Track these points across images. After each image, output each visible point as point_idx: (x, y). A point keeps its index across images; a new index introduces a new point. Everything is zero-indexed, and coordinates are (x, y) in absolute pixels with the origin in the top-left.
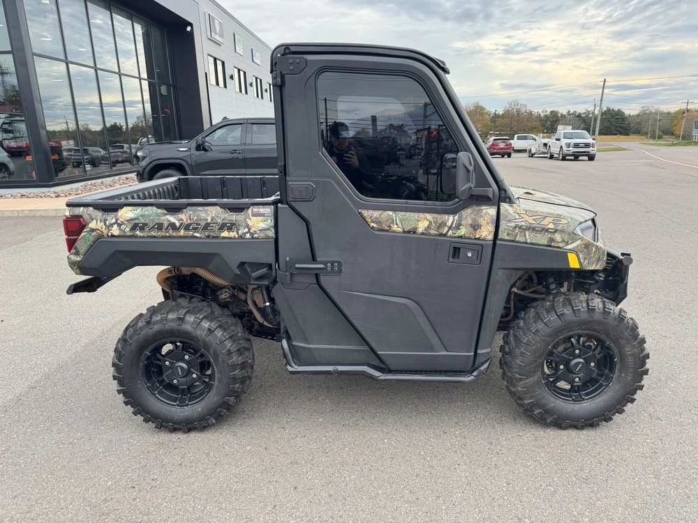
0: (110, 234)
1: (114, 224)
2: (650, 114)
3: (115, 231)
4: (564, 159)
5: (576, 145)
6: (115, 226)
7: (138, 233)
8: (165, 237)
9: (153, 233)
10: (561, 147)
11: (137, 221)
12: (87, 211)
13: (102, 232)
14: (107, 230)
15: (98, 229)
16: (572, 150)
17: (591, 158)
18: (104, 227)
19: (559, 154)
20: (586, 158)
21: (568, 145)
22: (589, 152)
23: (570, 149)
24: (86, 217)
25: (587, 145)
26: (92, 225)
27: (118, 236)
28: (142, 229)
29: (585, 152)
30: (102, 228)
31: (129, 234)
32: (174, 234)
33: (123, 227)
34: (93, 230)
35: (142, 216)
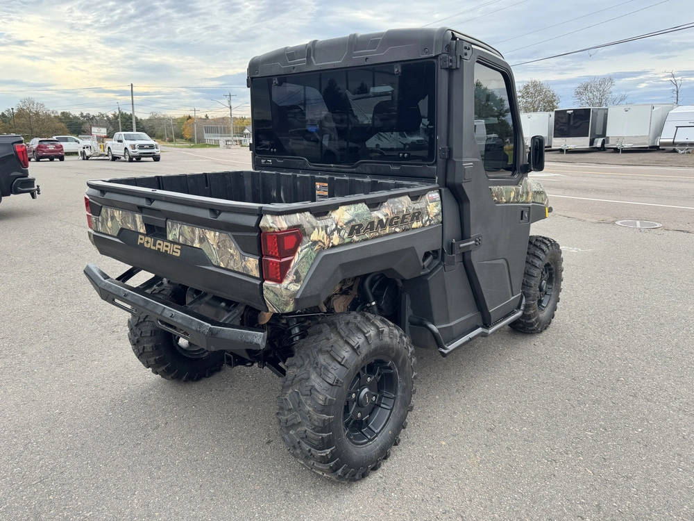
0: (331, 245)
1: (334, 230)
2: (160, 119)
3: (336, 240)
4: (131, 160)
5: (141, 147)
6: (336, 233)
7: (355, 238)
8: (376, 237)
9: (367, 236)
10: (126, 148)
11: (354, 223)
12: (306, 218)
13: (324, 243)
14: (328, 240)
15: (320, 241)
16: (138, 151)
17: (157, 159)
18: (325, 236)
19: (124, 156)
20: (151, 159)
21: (133, 147)
22: (154, 153)
23: (136, 150)
24: (306, 226)
25: (151, 147)
26: (314, 237)
27: (339, 245)
28: (358, 232)
29: (151, 153)
30: (323, 238)
31: (347, 240)
32: (382, 233)
33: (342, 232)
34: (315, 243)
35: (357, 215)
